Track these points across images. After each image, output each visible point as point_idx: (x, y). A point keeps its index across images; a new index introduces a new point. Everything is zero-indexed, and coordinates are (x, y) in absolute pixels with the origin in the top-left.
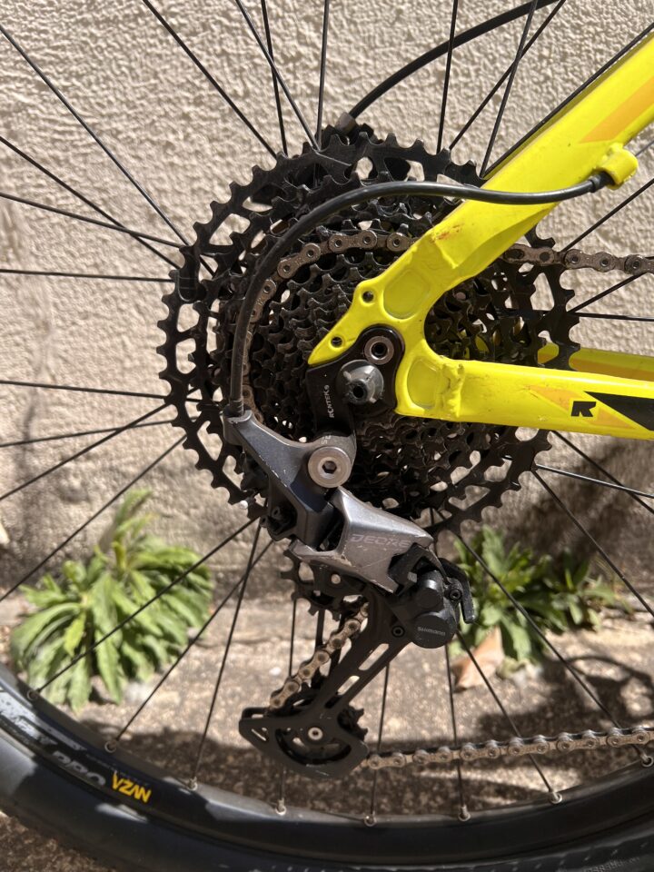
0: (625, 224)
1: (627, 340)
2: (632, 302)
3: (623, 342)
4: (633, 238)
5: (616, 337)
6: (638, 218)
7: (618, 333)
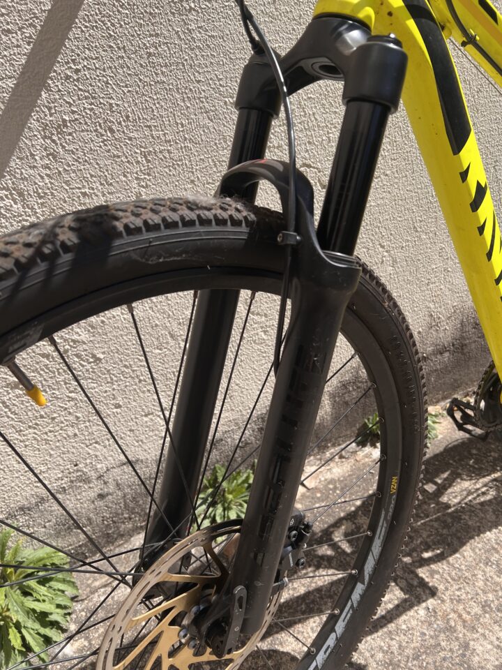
0: (260, 306)
1: (269, 357)
2: (268, 339)
3: (267, 358)
4: (265, 312)
5: (263, 357)
6: (266, 302)
7: (264, 355)
